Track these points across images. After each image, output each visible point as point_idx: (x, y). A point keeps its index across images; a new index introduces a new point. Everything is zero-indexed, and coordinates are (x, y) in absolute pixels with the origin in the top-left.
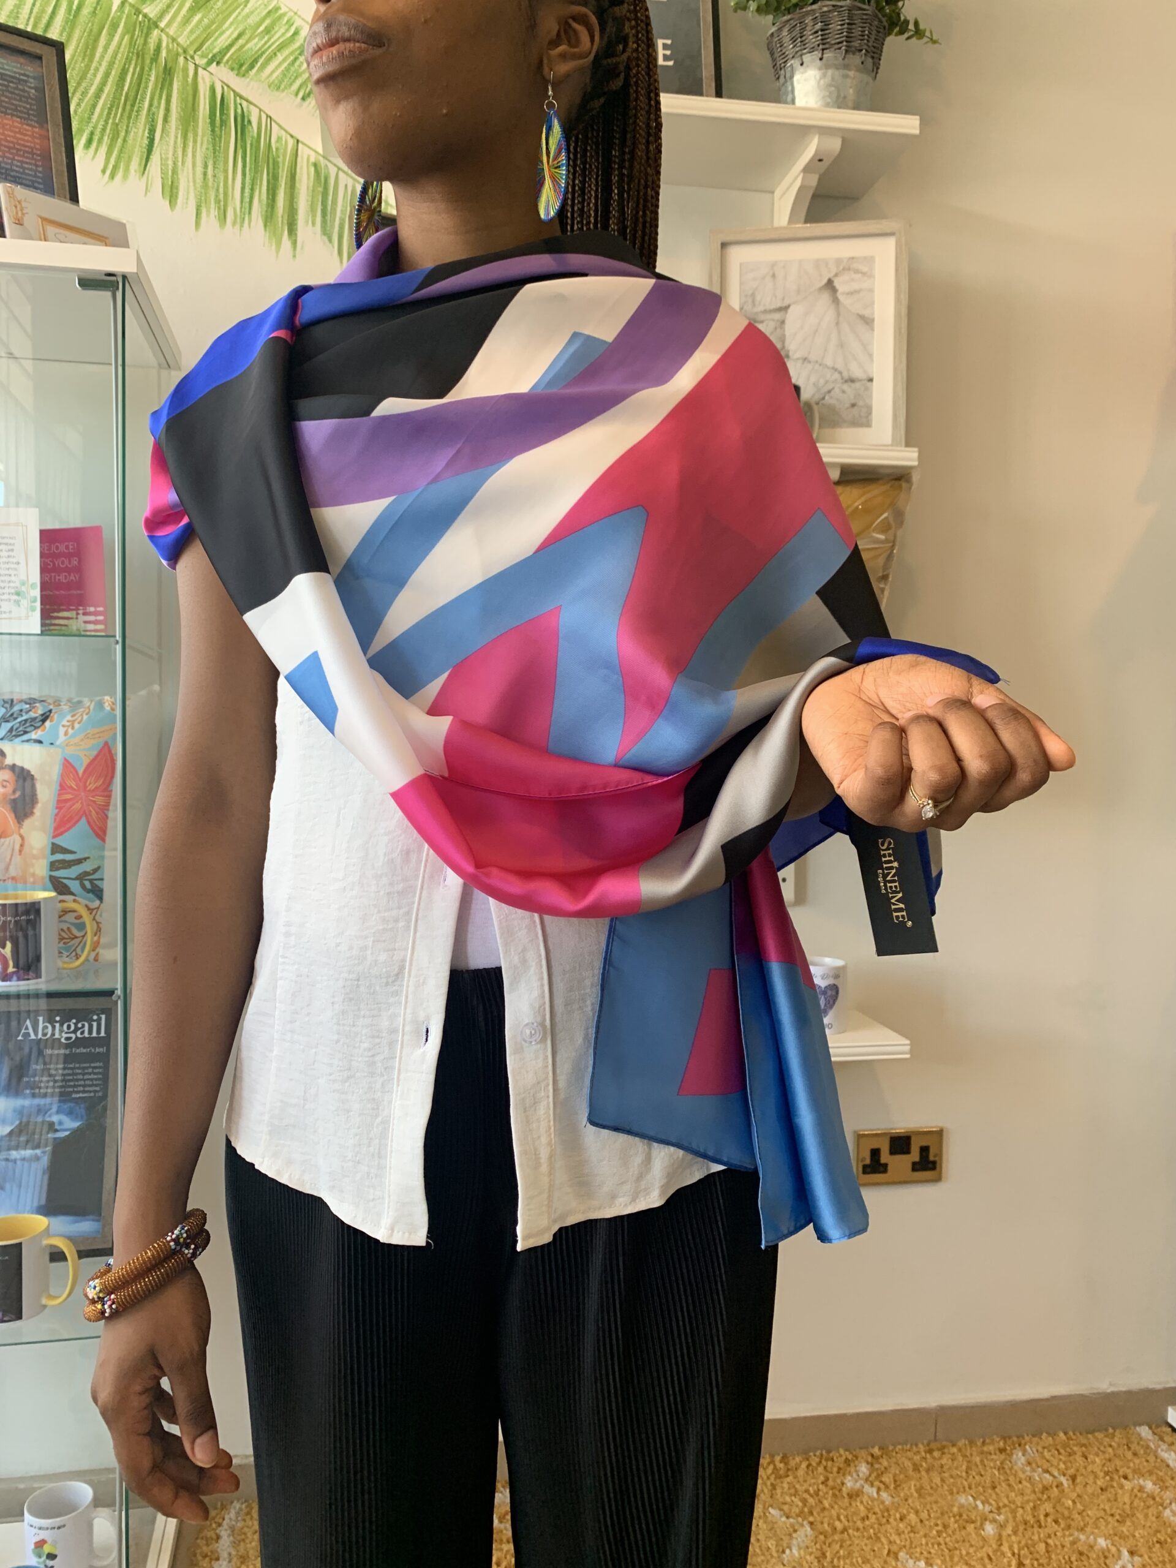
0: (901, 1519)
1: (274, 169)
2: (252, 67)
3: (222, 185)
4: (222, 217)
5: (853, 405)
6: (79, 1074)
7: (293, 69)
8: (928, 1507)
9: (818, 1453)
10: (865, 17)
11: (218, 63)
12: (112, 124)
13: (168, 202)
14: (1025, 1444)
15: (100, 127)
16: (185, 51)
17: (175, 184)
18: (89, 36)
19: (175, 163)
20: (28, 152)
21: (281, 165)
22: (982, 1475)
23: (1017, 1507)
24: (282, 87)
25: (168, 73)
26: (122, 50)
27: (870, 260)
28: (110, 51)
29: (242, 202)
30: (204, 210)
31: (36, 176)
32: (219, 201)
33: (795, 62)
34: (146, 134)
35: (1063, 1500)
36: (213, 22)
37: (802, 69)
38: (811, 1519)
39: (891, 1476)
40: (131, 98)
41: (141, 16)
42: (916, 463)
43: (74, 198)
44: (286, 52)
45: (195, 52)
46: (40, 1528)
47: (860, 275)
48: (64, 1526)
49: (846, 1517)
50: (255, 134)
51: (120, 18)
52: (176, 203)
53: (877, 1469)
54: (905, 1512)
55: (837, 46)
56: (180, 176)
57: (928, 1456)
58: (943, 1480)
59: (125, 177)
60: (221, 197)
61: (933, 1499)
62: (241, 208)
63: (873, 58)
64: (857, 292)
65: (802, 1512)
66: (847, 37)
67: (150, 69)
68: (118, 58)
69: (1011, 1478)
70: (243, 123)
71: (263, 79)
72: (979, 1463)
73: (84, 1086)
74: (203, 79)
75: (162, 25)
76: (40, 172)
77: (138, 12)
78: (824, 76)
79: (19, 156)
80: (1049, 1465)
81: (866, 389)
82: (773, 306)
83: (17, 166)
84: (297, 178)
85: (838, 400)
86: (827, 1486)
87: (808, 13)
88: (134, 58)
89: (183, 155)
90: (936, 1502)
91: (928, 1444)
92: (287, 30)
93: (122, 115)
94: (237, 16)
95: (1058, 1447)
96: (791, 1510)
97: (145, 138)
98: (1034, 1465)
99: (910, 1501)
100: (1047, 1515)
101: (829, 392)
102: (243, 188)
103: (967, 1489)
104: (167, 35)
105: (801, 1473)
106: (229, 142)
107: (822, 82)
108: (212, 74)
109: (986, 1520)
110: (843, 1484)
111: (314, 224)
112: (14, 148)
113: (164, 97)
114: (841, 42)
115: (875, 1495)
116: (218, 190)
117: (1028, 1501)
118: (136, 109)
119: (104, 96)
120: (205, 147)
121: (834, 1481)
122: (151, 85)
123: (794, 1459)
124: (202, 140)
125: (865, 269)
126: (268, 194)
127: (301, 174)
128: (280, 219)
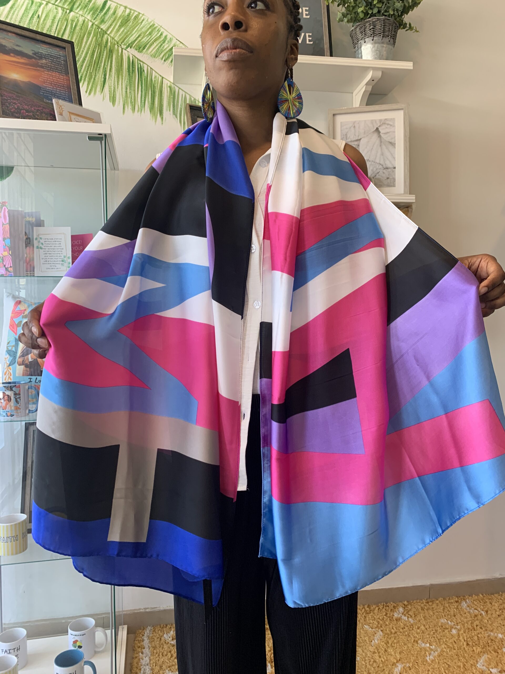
0: (418, 628)
1: (154, 89)
2: (144, 48)
3: (133, 96)
4: (133, 108)
5: (388, 178)
7: (160, 49)
8: (429, 623)
9: (382, 604)
10: (390, 23)
11: (131, 47)
12: (89, 73)
13: (112, 103)
14: (466, 599)
15: (84, 74)
16: (117, 43)
17: (114, 96)
18: (79, 38)
19: (114, 88)
20: (62, 86)
21: (156, 87)
22: (449, 611)
23: (465, 623)
24: (156, 56)
25: (111, 51)
26: (92, 43)
27: (393, 120)
28: (88, 44)
29: (141, 103)
30: (126, 106)
31: (65, 95)
32: (132, 102)
33: (362, 41)
34: (103, 77)
35: (483, 620)
36: (128, 31)
37: (365, 44)
38: (382, 629)
39: (413, 612)
40: (97, 62)
41: (100, 29)
42: (414, 201)
43: (80, 104)
44: (158, 42)
45: (121, 43)
46: (75, 635)
47: (389, 126)
48: (85, 634)
49: (396, 628)
50: (146, 75)
51: (92, 30)
52: (115, 104)
53: (407, 610)
54: (419, 625)
55: (379, 35)
56: (116, 93)
57: (427, 604)
58: (434, 613)
59: (95, 93)
60: (133, 100)
61: (430, 621)
62: (141, 105)
63: (393, 39)
64: (388, 133)
65: (378, 626)
66: (383, 31)
67: (104, 51)
68: (91, 46)
69: (462, 612)
70: (141, 71)
71: (149, 53)
72: (447, 606)
74: (125, 54)
75: (108, 33)
76: (67, 94)
77: (99, 28)
78: (374, 47)
79: (59, 88)
80: (476, 607)
81: (393, 171)
82: (354, 139)
83: (58, 92)
84: (163, 92)
85: (381, 176)
86: (387, 616)
87: (367, 22)
88: (98, 46)
89: (118, 85)
90: (431, 622)
91: (427, 600)
92: (158, 33)
93: (93, 69)
94: (138, 28)
95: (480, 600)
96: (373, 626)
97: (102, 78)
98: (470, 607)
99: (421, 621)
100: (477, 626)
101: (378, 173)
102: (141, 97)
103: (444, 616)
104: (111, 37)
105: (376, 611)
106: (136, 79)
107: (373, 49)
108: (128, 52)
109: (452, 628)
110: (393, 615)
111: (170, 110)
112: (57, 85)
113: (110, 61)
114: (381, 33)
115: (407, 619)
116: (131, 98)
117: (469, 621)
118: (98, 66)
119: (86, 62)
120: (126, 81)
121: (390, 614)
122: (104, 57)
123: (372, 606)
124: (125, 78)
125: (391, 123)
126: (151, 99)
127: (164, 91)
128: (156, 109)
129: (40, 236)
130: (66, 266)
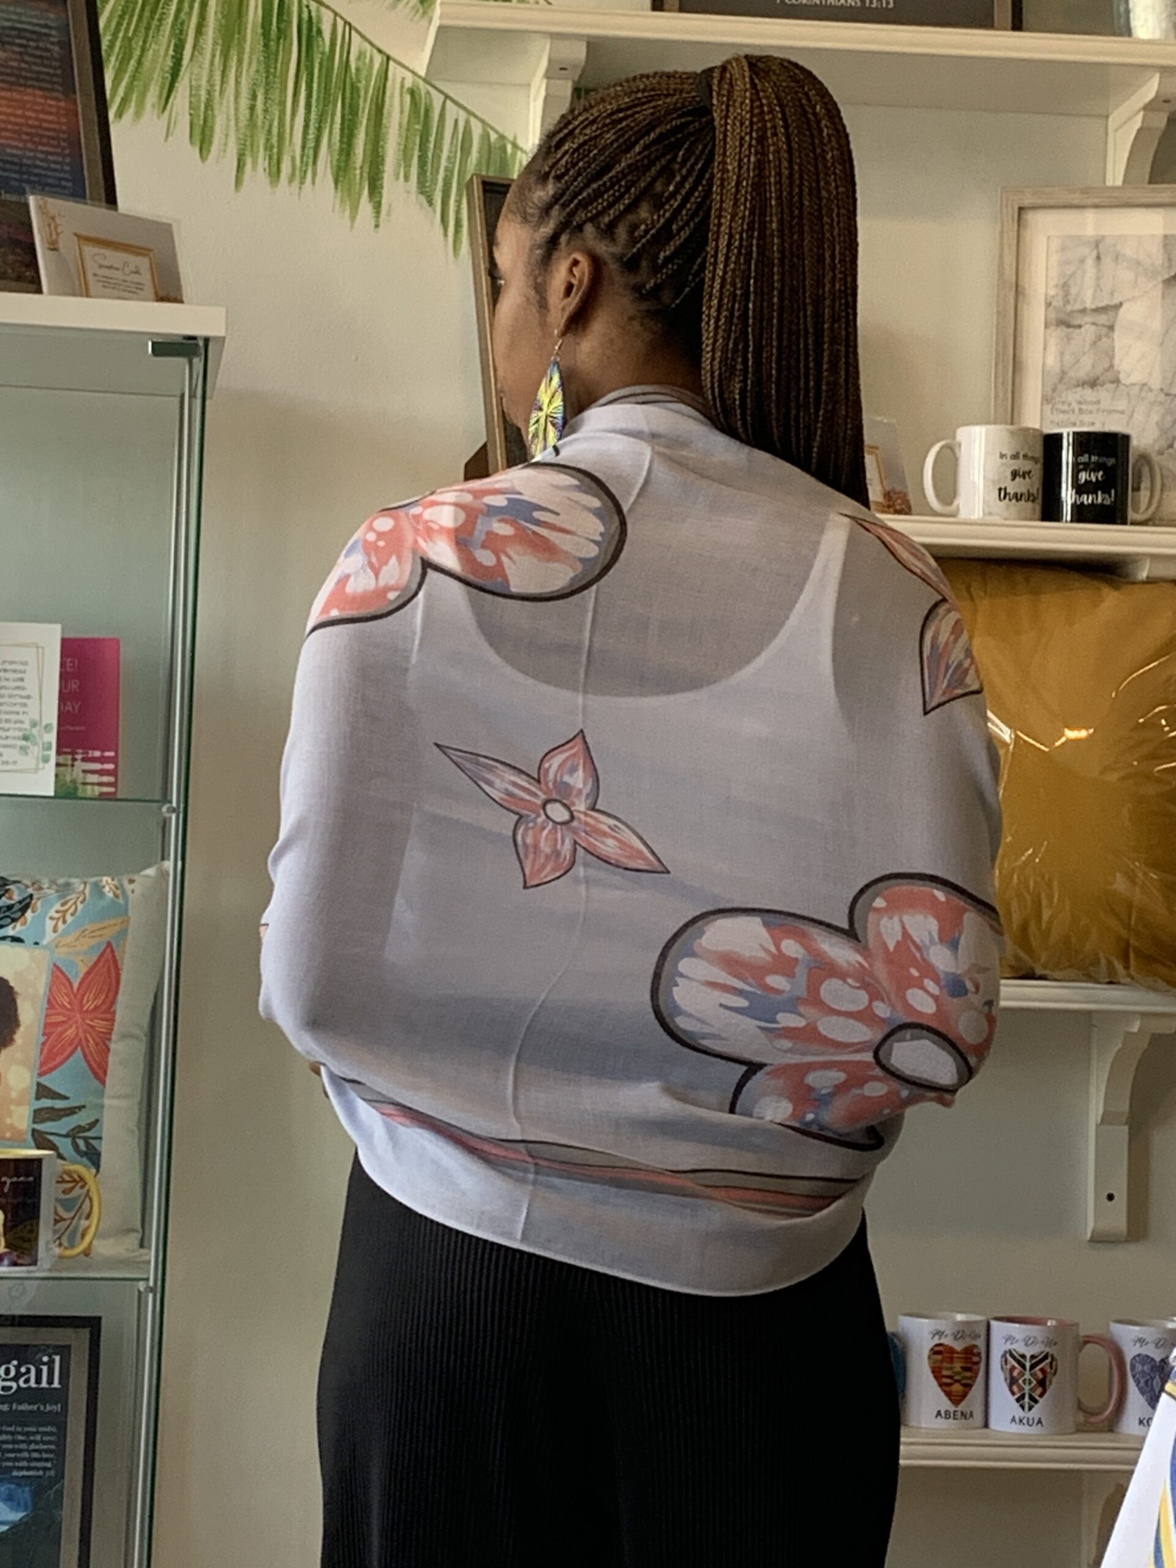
1: (352, 99)
3: (276, 123)
4: (274, 169)
6: (23, 1442)
13: (197, 150)
17: (209, 124)
19: (209, 93)
20: (52, 138)
21: (362, 93)
29: (303, 148)
30: (249, 161)
32: (272, 147)
34: (171, 52)
50: (327, 49)
52: (209, 151)
56: (216, 112)
59: (138, 114)
60: (274, 140)
62: (302, 156)
70: (310, 32)
73: (30, 1460)
76: (68, 164)
79: (44, 145)
82: (1097, 304)
83: (41, 160)
84: (385, 111)
89: (222, 82)
93: (137, 26)
97: (169, 59)
102: (306, 126)
106: (289, 59)
111: (407, 178)
112: (36, 135)
116: (269, 132)
118: (157, 16)
120: (254, 67)
124: (250, 58)
126: (342, 136)
127: (391, 106)
128: (358, 172)
130: (36, 754)
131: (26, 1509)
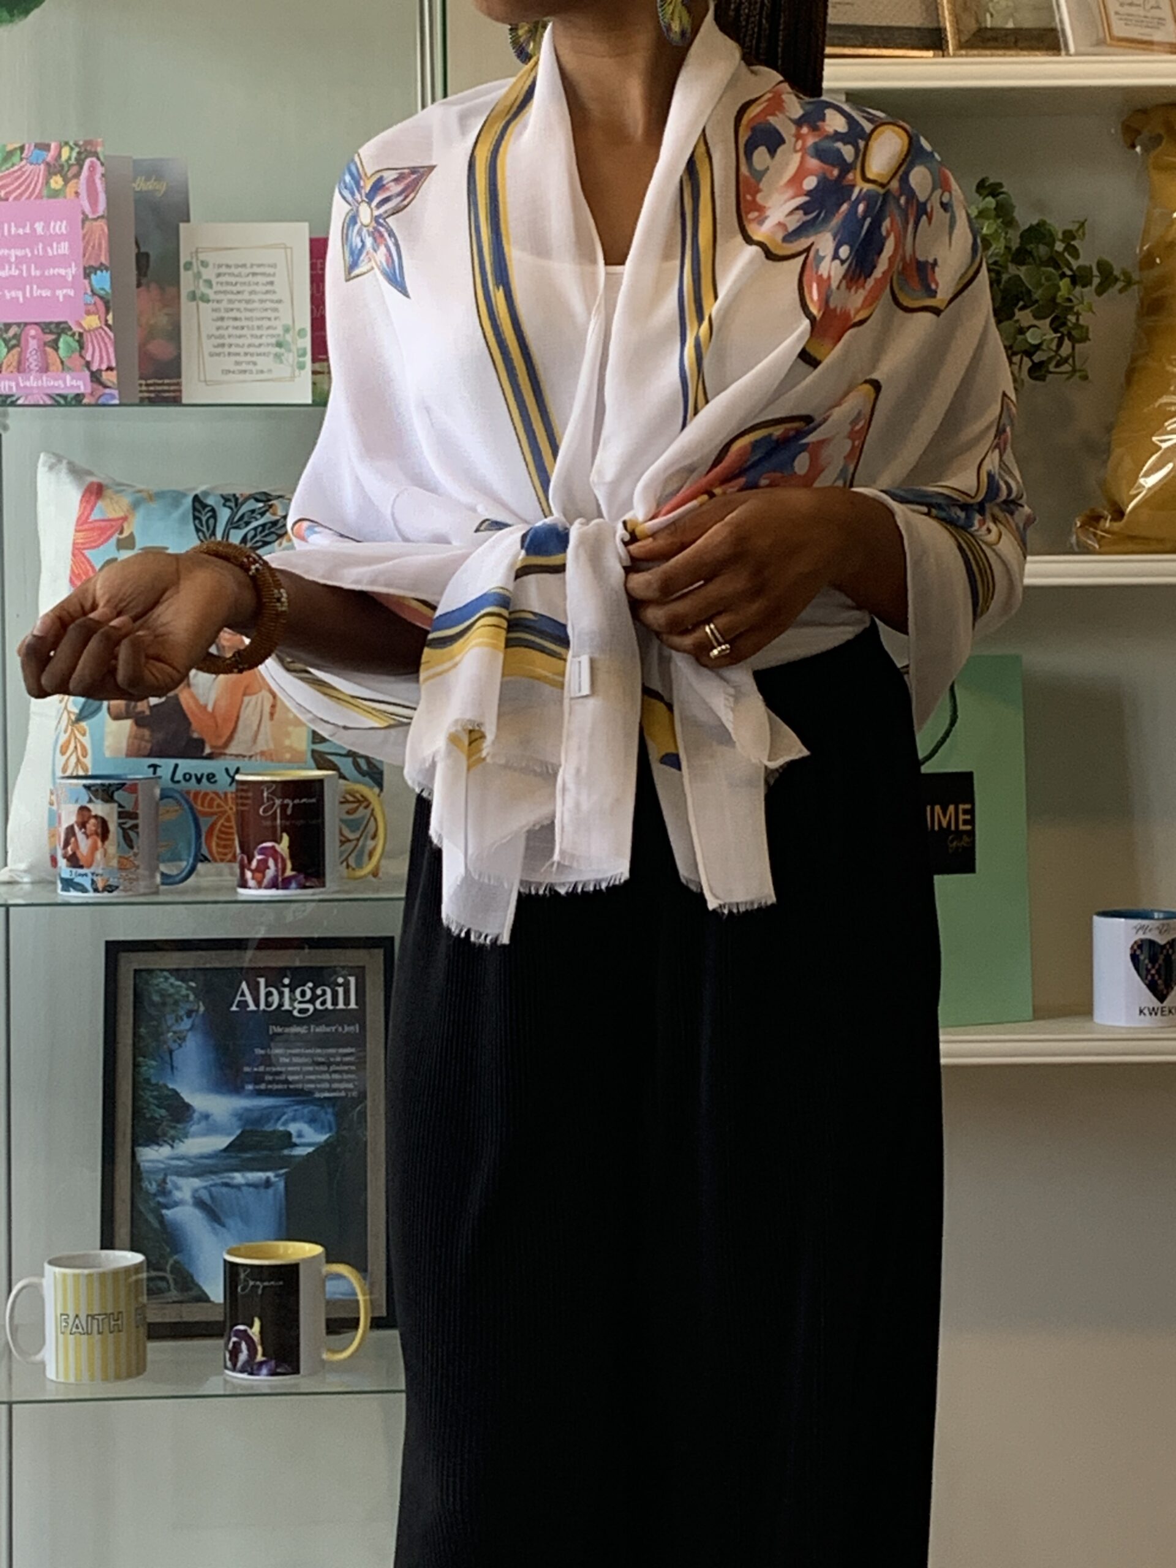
6: (323, 1063)
73: (331, 1081)
129: (202, 257)
130: (291, 360)
131: (331, 1130)
